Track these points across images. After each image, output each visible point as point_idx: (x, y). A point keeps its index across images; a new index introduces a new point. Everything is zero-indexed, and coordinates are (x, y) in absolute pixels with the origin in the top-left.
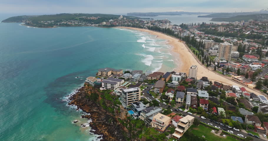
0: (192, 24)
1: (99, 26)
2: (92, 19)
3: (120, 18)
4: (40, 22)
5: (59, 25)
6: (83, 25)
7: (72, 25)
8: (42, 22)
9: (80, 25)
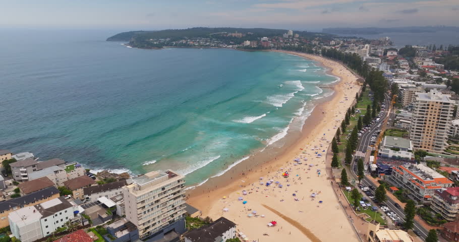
0: (434, 46)
1: (238, 48)
2: (233, 36)
3: (285, 35)
4: (147, 40)
5: (175, 45)
6: (212, 46)
7: (195, 46)
8: (151, 40)
9: (206, 46)
